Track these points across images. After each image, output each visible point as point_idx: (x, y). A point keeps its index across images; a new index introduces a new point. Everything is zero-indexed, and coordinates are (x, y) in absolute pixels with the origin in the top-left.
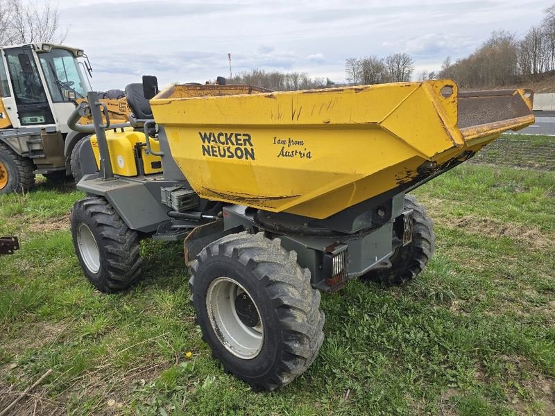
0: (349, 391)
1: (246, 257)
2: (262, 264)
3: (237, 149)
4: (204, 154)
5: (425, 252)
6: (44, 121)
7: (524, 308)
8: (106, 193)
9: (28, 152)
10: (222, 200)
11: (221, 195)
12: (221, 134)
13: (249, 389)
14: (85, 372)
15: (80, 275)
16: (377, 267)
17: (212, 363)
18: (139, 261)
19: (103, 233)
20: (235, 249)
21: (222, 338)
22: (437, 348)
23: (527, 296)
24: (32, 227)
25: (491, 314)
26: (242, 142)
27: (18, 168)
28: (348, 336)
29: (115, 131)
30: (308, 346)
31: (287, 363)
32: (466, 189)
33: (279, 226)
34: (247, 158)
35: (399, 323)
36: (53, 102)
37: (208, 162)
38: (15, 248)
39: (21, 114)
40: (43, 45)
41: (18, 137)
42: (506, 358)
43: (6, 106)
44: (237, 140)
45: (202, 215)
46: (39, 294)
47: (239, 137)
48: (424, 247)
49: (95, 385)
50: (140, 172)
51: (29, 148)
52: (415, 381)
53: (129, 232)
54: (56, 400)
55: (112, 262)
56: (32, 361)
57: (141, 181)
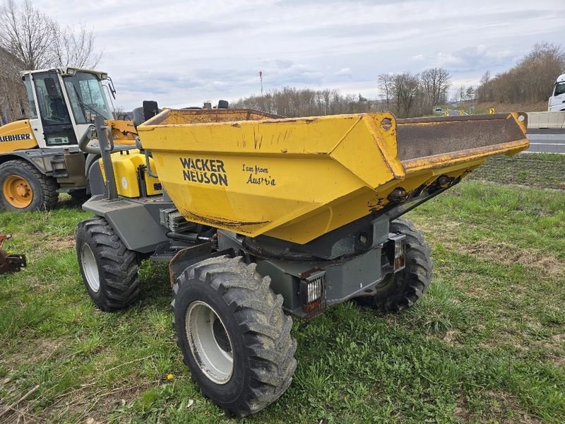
0: (322, 421)
1: (218, 282)
2: (232, 289)
3: (212, 175)
4: (185, 179)
5: (420, 279)
6: (68, 142)
7: (524, 341)
8: (106, 214)
9: (52, 172)
10: (205, 224)
11: (203, 219)
12: (198, 161)
13: (222, 414)
14: (71, 390)
15: (85, 293)
16: (361, 294)
17: (190, 387)
18: (137, 281)
19: (102, 253)
20: (208, 274)
21: (200, 362)
22: (419, 380)
23: (529, 328)
24: (49, 245)
25: (487, 346)
26: (216, 168)
27: (42, 187)
28: (331, 364)
29: (122, 153)
30: (276, 374)
31: (254, 390)
32: (486, 212)
33: (262, 250)
34: (221, 184)
35: (385, 353)
36: (77, 124)
37: (189, 187)
38: (22, 265)
39: (47, 135)
40: (68, 69)
41: (42, 157)
42: (491, 393)
43: (33, 128)
44: (212, 166)
45: (198, 236)
46: (43, 310)
47: (213, 163)
48: (420, 274)
49: (77, 403)
50: (143, 193)
51: (53, 168)
52: (392, 413)
53: (128, 252)
54: (39, 416)
55: (109, 282)
56: (24, 377)
57: (142, 203)
